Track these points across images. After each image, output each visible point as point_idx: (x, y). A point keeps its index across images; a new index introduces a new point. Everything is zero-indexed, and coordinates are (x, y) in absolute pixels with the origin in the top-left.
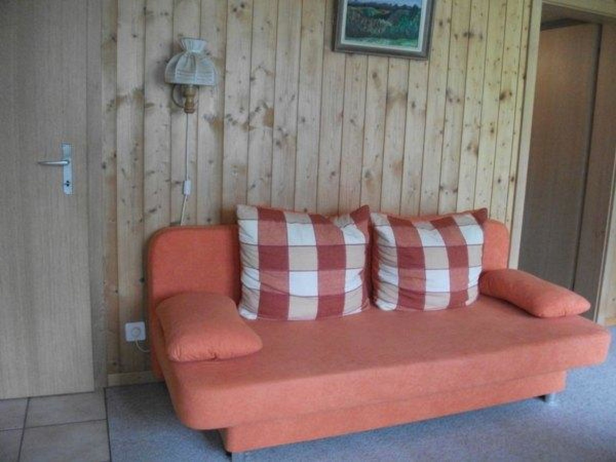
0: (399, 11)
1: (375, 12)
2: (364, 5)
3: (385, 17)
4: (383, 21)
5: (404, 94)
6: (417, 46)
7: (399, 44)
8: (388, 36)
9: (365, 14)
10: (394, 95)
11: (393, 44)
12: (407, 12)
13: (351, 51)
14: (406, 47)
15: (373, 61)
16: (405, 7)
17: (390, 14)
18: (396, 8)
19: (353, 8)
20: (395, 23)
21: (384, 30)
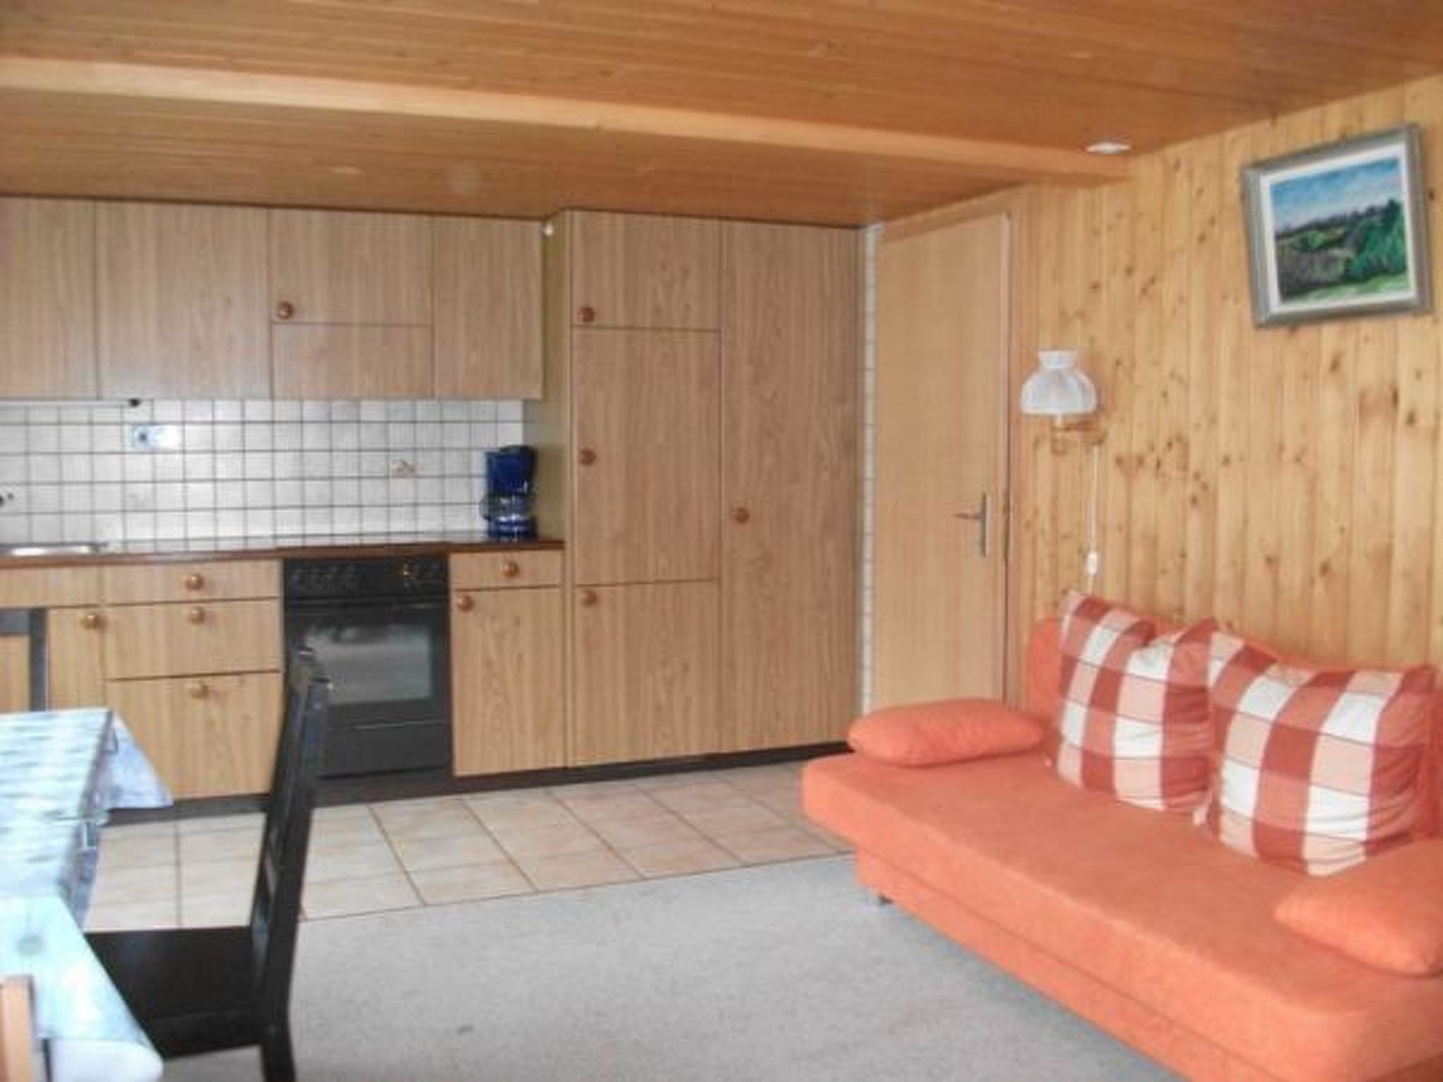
0: (1361, 224)
1: (1320, 238)
2: (1301, 230)
3: (1339, 242)
4: (1336, 252)
5: (1389, 395)
6: (1406, 288)
7: (1374, 290)
8: (1348, 279)
9: (1305, 247)
10: (1371, 397)
11: (1361, 293)
12: (1377, 220)
13: (1293, 323)
14: (1387, 293)
15: (1329, 334)
16: (1371, 211)
17: (1346, 234)
18: (1357, 217)
19: (1286, 242)
20: (1360, 249)
21: (1340, 268)
